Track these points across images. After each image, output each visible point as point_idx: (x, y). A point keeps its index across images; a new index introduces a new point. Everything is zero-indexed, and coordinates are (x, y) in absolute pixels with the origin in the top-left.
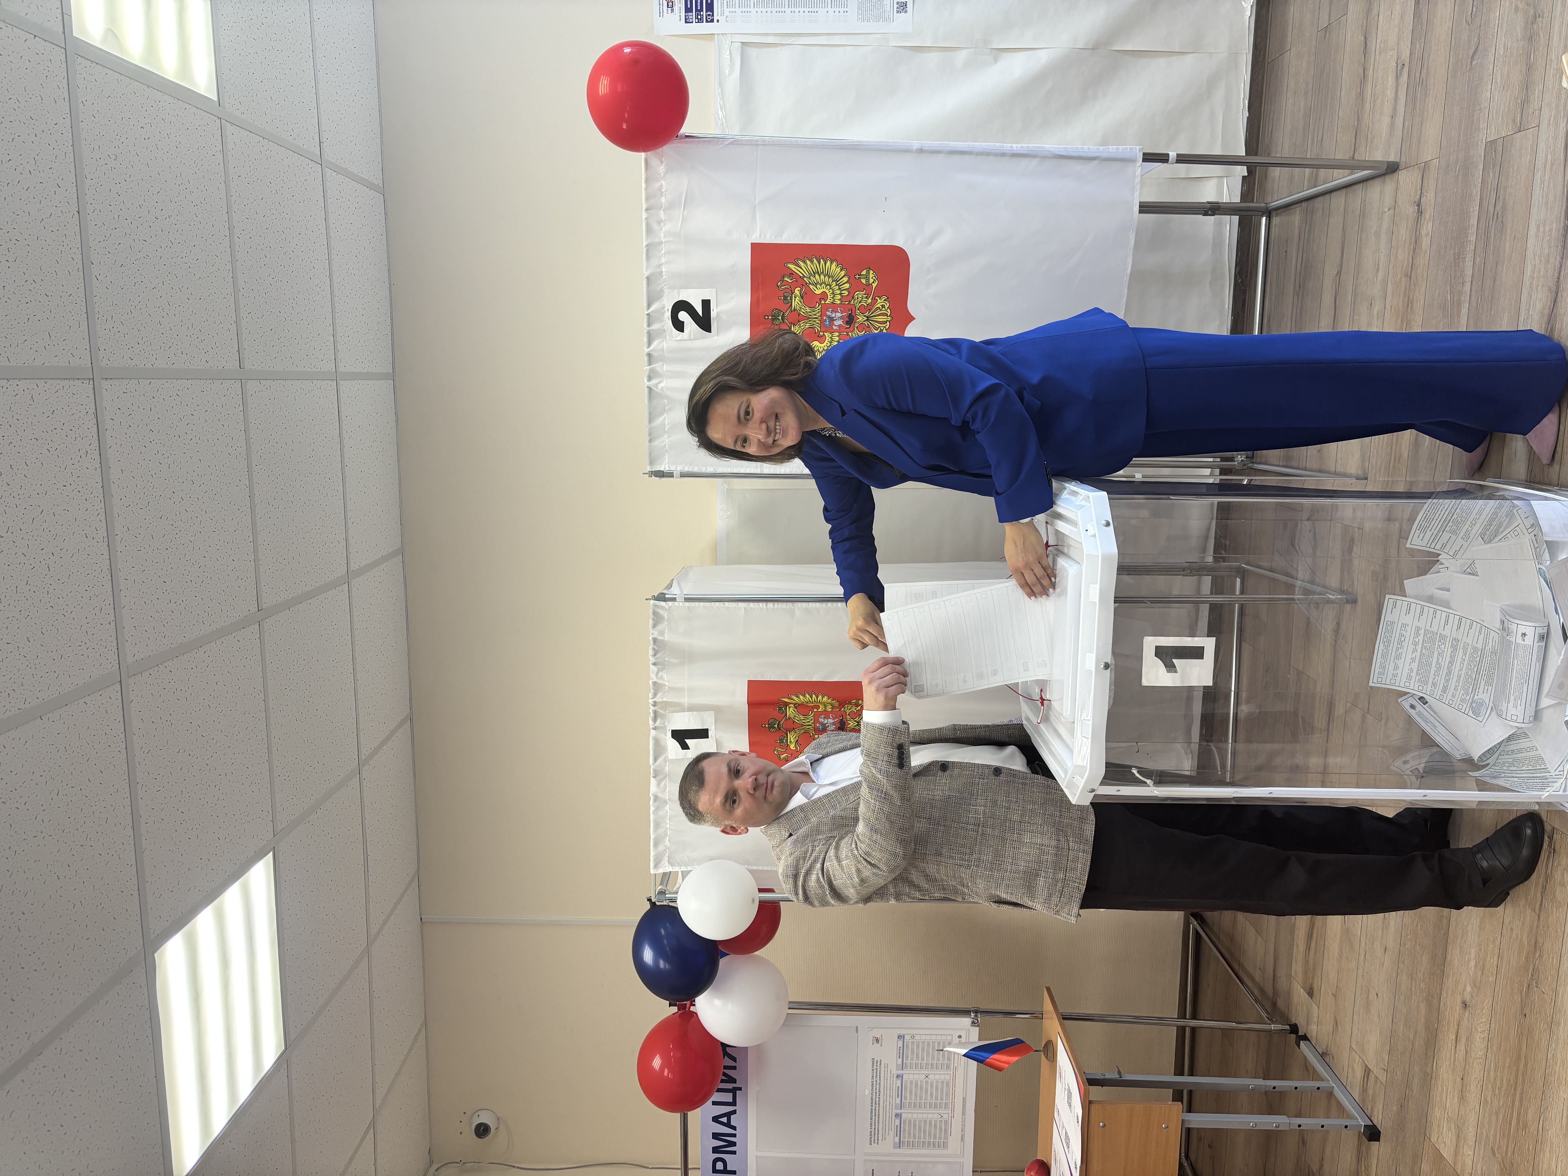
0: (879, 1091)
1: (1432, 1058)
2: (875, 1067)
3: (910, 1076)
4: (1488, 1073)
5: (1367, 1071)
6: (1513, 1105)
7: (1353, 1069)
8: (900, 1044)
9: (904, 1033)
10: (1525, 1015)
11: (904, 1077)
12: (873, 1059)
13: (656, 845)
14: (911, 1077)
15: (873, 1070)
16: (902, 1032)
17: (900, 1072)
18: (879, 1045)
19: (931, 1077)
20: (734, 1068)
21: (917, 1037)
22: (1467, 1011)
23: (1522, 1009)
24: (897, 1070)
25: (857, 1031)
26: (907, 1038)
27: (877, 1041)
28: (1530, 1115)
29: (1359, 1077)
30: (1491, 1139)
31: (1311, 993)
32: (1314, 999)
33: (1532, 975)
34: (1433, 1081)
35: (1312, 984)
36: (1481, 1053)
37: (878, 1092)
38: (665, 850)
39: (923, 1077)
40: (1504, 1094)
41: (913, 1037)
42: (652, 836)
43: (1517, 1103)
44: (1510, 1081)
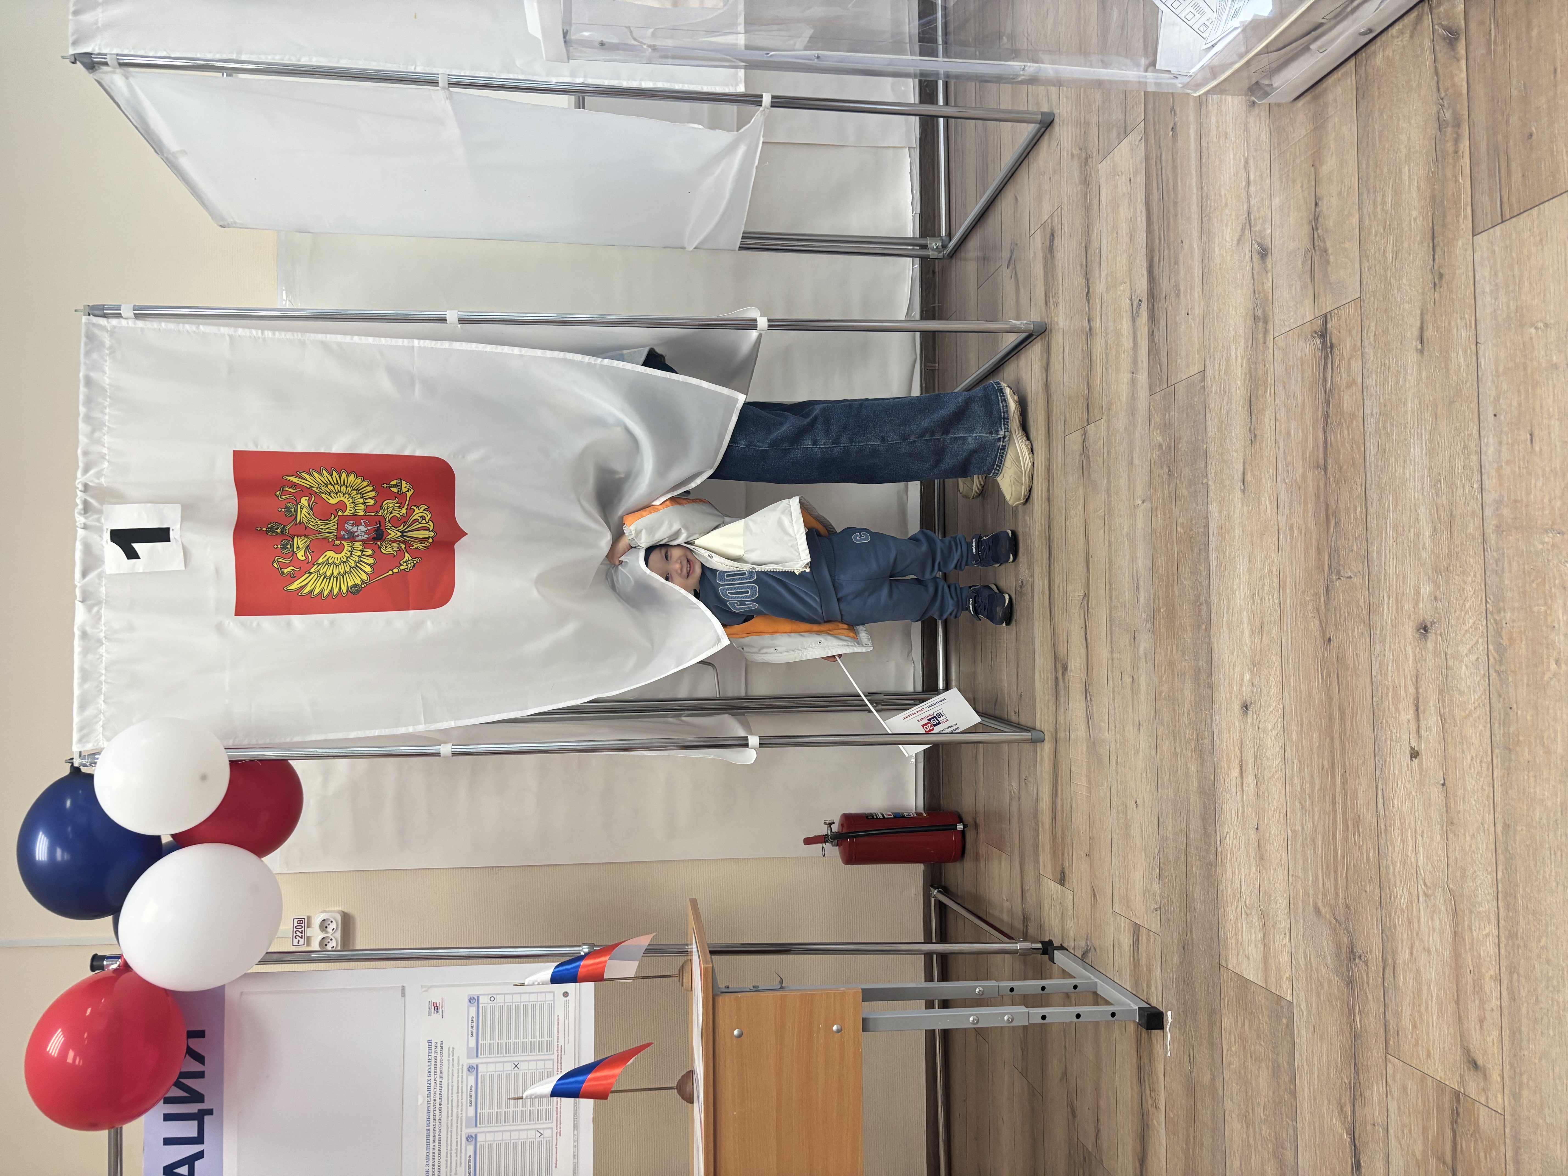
0: (441, 1098)
1: (1213, 833)
2: (433, 1055)
3: (488, 1066)
4: (1292, 785)
5: (1136, 929)
6: (1334, 803)
7: (1119, 944)
8: (473, 1011)
9: (478, 993)
10: (1330, 640)
11: (480, 1070)
12: (430, 1041)
13: (83, 707)
14: (491, 1068)
15: (430, 1060)
16: (475, 991)
17: (474, 1061)
18: (439, 1016)
19: (523, 1066)
20: (201, 1075)
21: (499, 999)
22: (1250, 713)
23: (1324, 633)
24: (468, 1057)
25: (403, 995)
26: (484, 1000)
27: (436, 1008)
28: (1361, 801)
29: (1127, 949)
30: (1311, 892)
31: (1062, 881)
32: (1067, 884)
33: (1330, 567)
34: (1220, 868)
35: (1062, 865)
36: (1276, 763)
37: (437, 1098)
38: (96, 716)
39: (509, 1067)
40: (1319, 797)
41: (492, 998)
42: (77, 692)
43: (1339, 798)
44: (1323, 768)
